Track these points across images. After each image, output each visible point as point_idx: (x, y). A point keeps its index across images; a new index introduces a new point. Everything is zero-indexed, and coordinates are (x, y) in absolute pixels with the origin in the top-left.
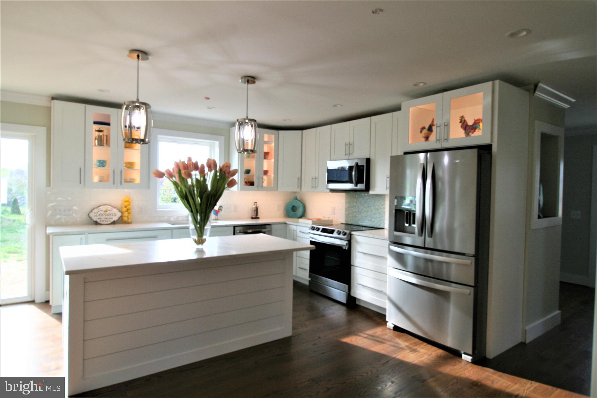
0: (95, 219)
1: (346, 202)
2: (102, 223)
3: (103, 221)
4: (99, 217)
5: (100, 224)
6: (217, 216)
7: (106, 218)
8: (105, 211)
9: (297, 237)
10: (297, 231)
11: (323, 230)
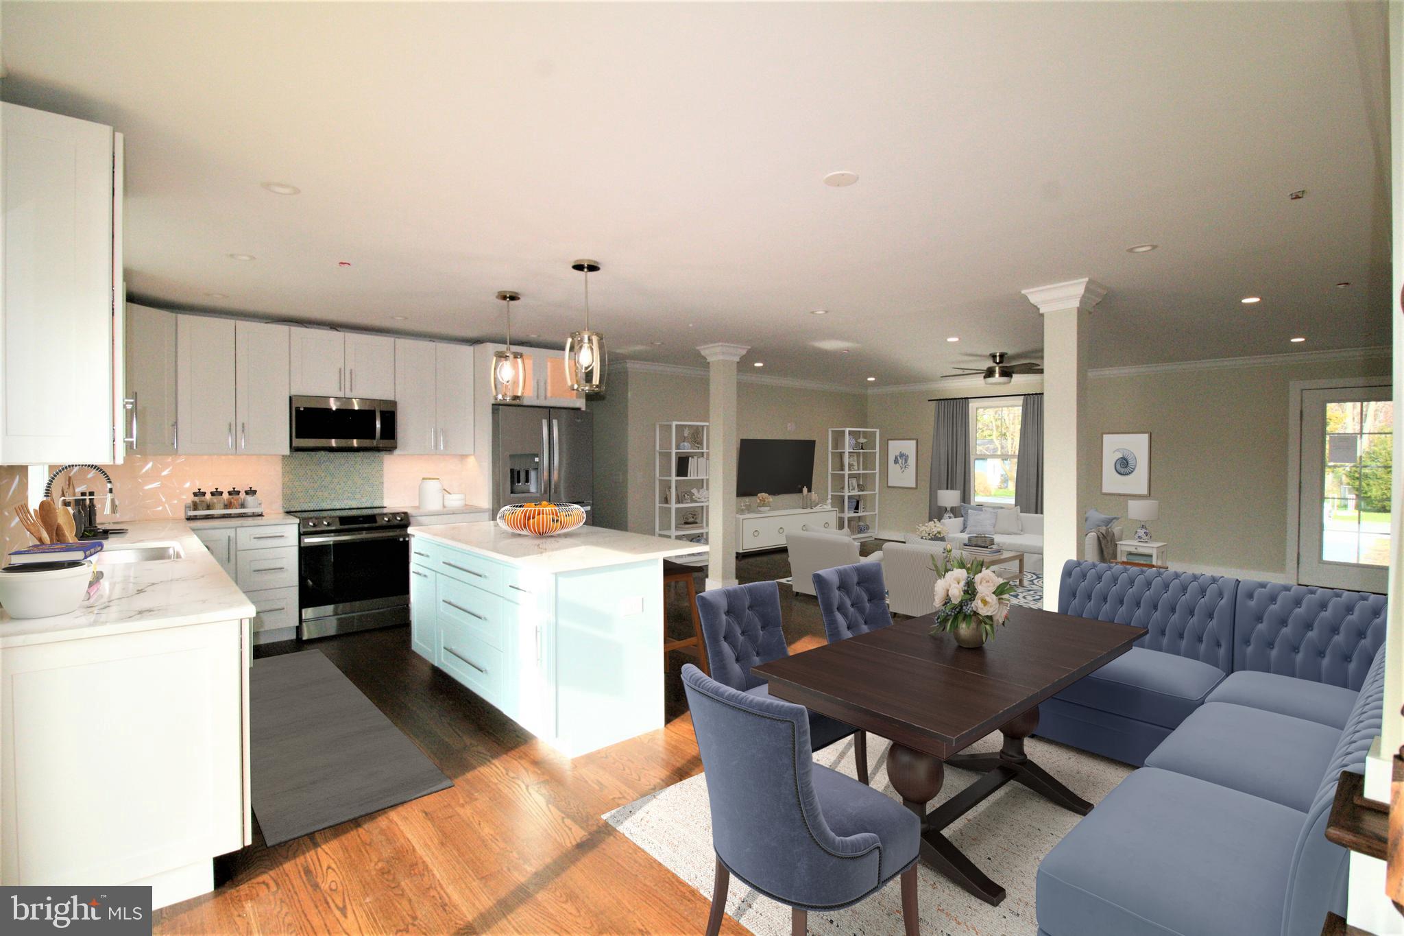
1: (285, 472)
9: (238, 553)
10: (236, 539)
11: (343, 520)
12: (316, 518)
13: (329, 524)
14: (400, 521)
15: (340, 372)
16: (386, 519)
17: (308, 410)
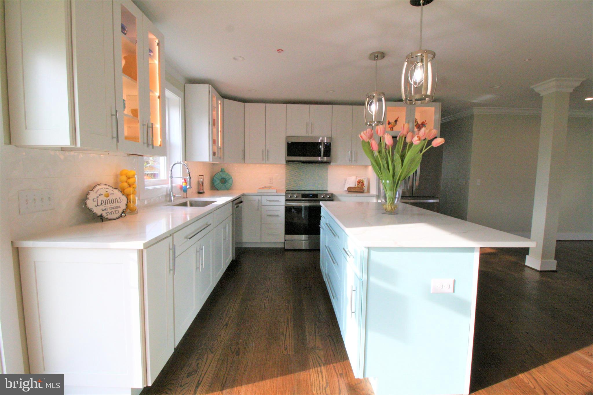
0: (98, 211)
1: (286, 173)
2: (109, 216)
3: (110, 213)
4: (102, 207)
5: (108, 220)
6: (185, 193)
7: (113, 208)
8: (107, 196)
9: (262, 206)
10: (261, 200)
11: (304, 196)
12: (292, 194)
13: (297, 197)
14: (328, 198)
15: (307, 124)
16: (322, 196)
17: (293, 143)
